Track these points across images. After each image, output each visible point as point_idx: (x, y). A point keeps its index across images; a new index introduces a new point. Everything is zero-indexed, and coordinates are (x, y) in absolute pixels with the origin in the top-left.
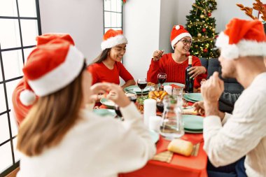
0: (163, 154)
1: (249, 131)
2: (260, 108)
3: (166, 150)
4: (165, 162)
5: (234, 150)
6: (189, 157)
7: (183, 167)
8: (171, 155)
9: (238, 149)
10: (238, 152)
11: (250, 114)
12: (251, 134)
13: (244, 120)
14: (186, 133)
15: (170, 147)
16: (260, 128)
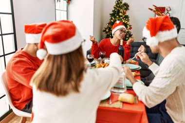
0: (116, 103)
1: (168, 83)
2: (174, 67)
3: (118, 101)
4: (119, 108)
5: (159, 95)
6: (133, 104)
8: (122, 104)
9: (162, 94)
10: (162, 96)
11: (168, 71)
12: (170, 85)
13: (165, 76)
14: (127, 89)
15: (120, 98)
16: (175, 81)
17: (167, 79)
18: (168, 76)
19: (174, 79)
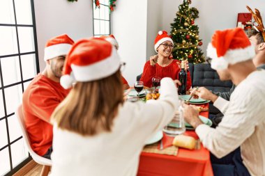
0: (169, 148)
1: (243, 121)
2: (251, 99)
3: (172, 145)
4: (172, 155)
5: (230, 138)
6: (193, 150)
7: (189, 159)
8: (177, 149)
9: (234, 137)
10: (235, 140)
11: (243, 105)
14: (187, 130)
15: (174, 142)
16: (252, 118)
17: (241, 116)
18: (242, 111)
19: (251, 115)
